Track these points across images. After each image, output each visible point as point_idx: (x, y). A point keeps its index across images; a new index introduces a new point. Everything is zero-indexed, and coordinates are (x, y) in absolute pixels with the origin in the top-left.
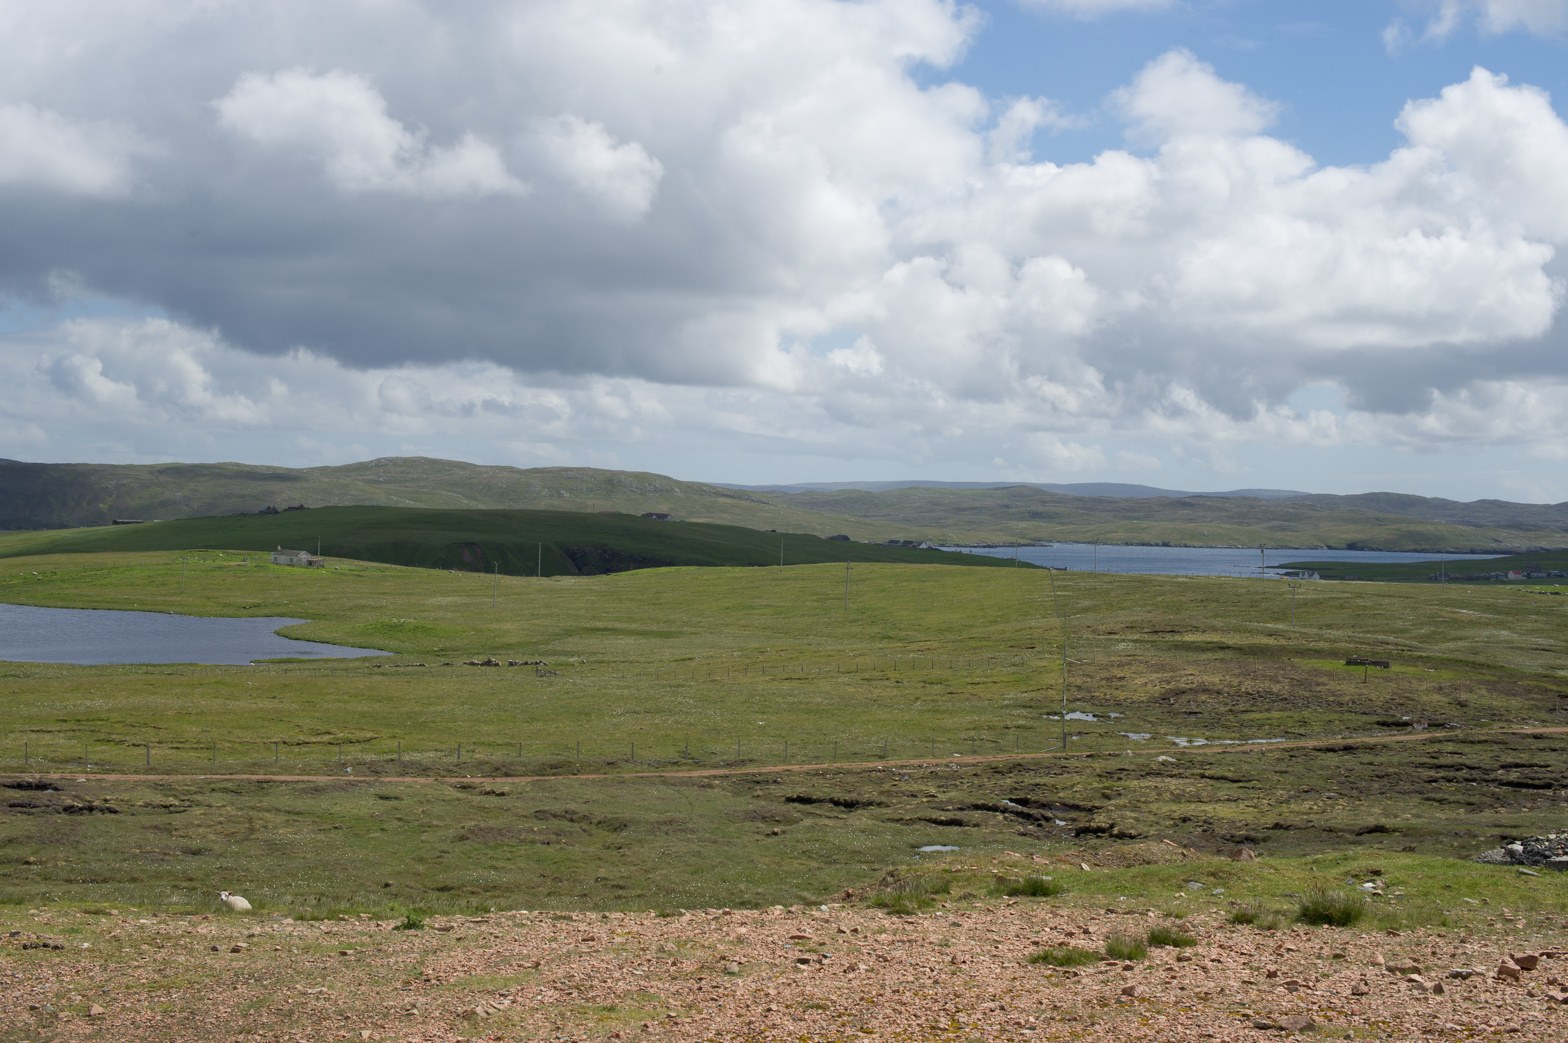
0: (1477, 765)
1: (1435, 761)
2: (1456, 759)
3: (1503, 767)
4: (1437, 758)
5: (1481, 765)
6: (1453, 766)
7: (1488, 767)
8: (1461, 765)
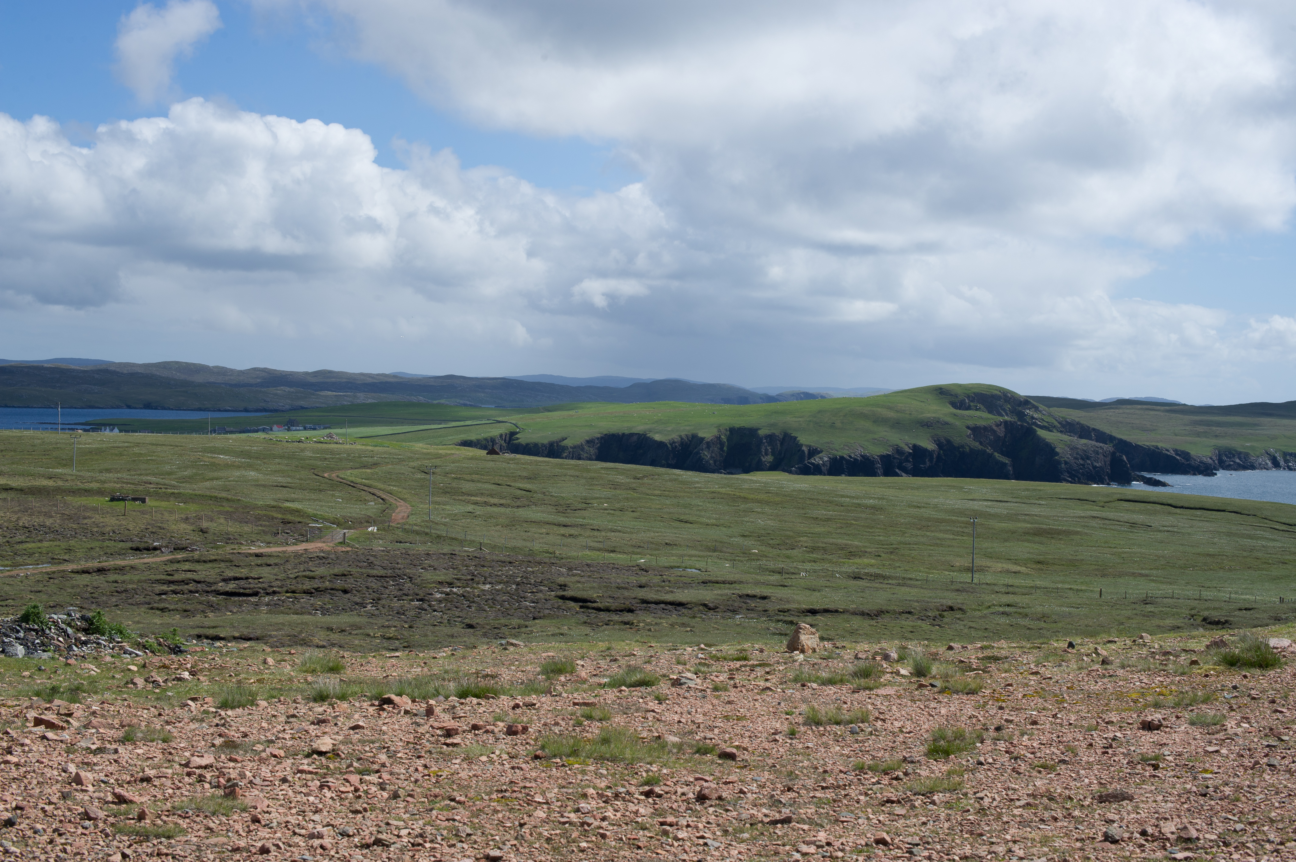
0: (203, 580)
1: (169, 578)
2: (189, 575)
3: (224, 580)
4: (172, 575)
5: (207, 579)
6: (183, 581)
7: (212, 581)
8: (190, 580)
